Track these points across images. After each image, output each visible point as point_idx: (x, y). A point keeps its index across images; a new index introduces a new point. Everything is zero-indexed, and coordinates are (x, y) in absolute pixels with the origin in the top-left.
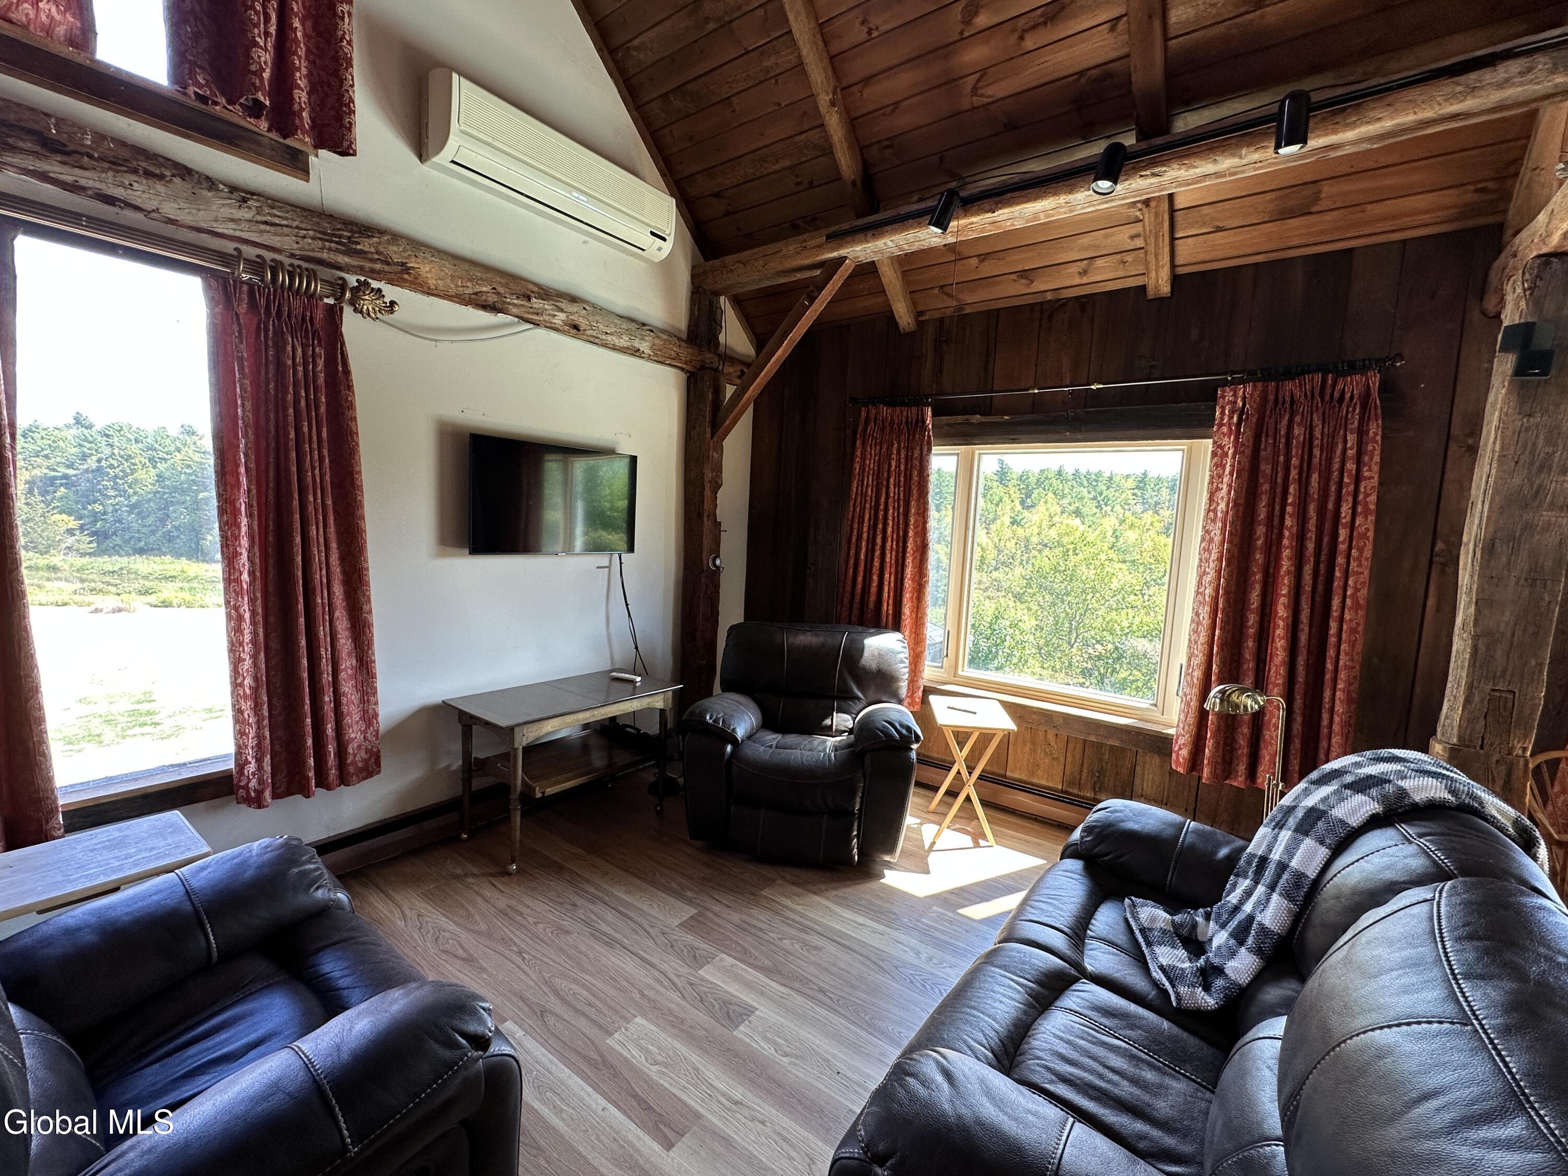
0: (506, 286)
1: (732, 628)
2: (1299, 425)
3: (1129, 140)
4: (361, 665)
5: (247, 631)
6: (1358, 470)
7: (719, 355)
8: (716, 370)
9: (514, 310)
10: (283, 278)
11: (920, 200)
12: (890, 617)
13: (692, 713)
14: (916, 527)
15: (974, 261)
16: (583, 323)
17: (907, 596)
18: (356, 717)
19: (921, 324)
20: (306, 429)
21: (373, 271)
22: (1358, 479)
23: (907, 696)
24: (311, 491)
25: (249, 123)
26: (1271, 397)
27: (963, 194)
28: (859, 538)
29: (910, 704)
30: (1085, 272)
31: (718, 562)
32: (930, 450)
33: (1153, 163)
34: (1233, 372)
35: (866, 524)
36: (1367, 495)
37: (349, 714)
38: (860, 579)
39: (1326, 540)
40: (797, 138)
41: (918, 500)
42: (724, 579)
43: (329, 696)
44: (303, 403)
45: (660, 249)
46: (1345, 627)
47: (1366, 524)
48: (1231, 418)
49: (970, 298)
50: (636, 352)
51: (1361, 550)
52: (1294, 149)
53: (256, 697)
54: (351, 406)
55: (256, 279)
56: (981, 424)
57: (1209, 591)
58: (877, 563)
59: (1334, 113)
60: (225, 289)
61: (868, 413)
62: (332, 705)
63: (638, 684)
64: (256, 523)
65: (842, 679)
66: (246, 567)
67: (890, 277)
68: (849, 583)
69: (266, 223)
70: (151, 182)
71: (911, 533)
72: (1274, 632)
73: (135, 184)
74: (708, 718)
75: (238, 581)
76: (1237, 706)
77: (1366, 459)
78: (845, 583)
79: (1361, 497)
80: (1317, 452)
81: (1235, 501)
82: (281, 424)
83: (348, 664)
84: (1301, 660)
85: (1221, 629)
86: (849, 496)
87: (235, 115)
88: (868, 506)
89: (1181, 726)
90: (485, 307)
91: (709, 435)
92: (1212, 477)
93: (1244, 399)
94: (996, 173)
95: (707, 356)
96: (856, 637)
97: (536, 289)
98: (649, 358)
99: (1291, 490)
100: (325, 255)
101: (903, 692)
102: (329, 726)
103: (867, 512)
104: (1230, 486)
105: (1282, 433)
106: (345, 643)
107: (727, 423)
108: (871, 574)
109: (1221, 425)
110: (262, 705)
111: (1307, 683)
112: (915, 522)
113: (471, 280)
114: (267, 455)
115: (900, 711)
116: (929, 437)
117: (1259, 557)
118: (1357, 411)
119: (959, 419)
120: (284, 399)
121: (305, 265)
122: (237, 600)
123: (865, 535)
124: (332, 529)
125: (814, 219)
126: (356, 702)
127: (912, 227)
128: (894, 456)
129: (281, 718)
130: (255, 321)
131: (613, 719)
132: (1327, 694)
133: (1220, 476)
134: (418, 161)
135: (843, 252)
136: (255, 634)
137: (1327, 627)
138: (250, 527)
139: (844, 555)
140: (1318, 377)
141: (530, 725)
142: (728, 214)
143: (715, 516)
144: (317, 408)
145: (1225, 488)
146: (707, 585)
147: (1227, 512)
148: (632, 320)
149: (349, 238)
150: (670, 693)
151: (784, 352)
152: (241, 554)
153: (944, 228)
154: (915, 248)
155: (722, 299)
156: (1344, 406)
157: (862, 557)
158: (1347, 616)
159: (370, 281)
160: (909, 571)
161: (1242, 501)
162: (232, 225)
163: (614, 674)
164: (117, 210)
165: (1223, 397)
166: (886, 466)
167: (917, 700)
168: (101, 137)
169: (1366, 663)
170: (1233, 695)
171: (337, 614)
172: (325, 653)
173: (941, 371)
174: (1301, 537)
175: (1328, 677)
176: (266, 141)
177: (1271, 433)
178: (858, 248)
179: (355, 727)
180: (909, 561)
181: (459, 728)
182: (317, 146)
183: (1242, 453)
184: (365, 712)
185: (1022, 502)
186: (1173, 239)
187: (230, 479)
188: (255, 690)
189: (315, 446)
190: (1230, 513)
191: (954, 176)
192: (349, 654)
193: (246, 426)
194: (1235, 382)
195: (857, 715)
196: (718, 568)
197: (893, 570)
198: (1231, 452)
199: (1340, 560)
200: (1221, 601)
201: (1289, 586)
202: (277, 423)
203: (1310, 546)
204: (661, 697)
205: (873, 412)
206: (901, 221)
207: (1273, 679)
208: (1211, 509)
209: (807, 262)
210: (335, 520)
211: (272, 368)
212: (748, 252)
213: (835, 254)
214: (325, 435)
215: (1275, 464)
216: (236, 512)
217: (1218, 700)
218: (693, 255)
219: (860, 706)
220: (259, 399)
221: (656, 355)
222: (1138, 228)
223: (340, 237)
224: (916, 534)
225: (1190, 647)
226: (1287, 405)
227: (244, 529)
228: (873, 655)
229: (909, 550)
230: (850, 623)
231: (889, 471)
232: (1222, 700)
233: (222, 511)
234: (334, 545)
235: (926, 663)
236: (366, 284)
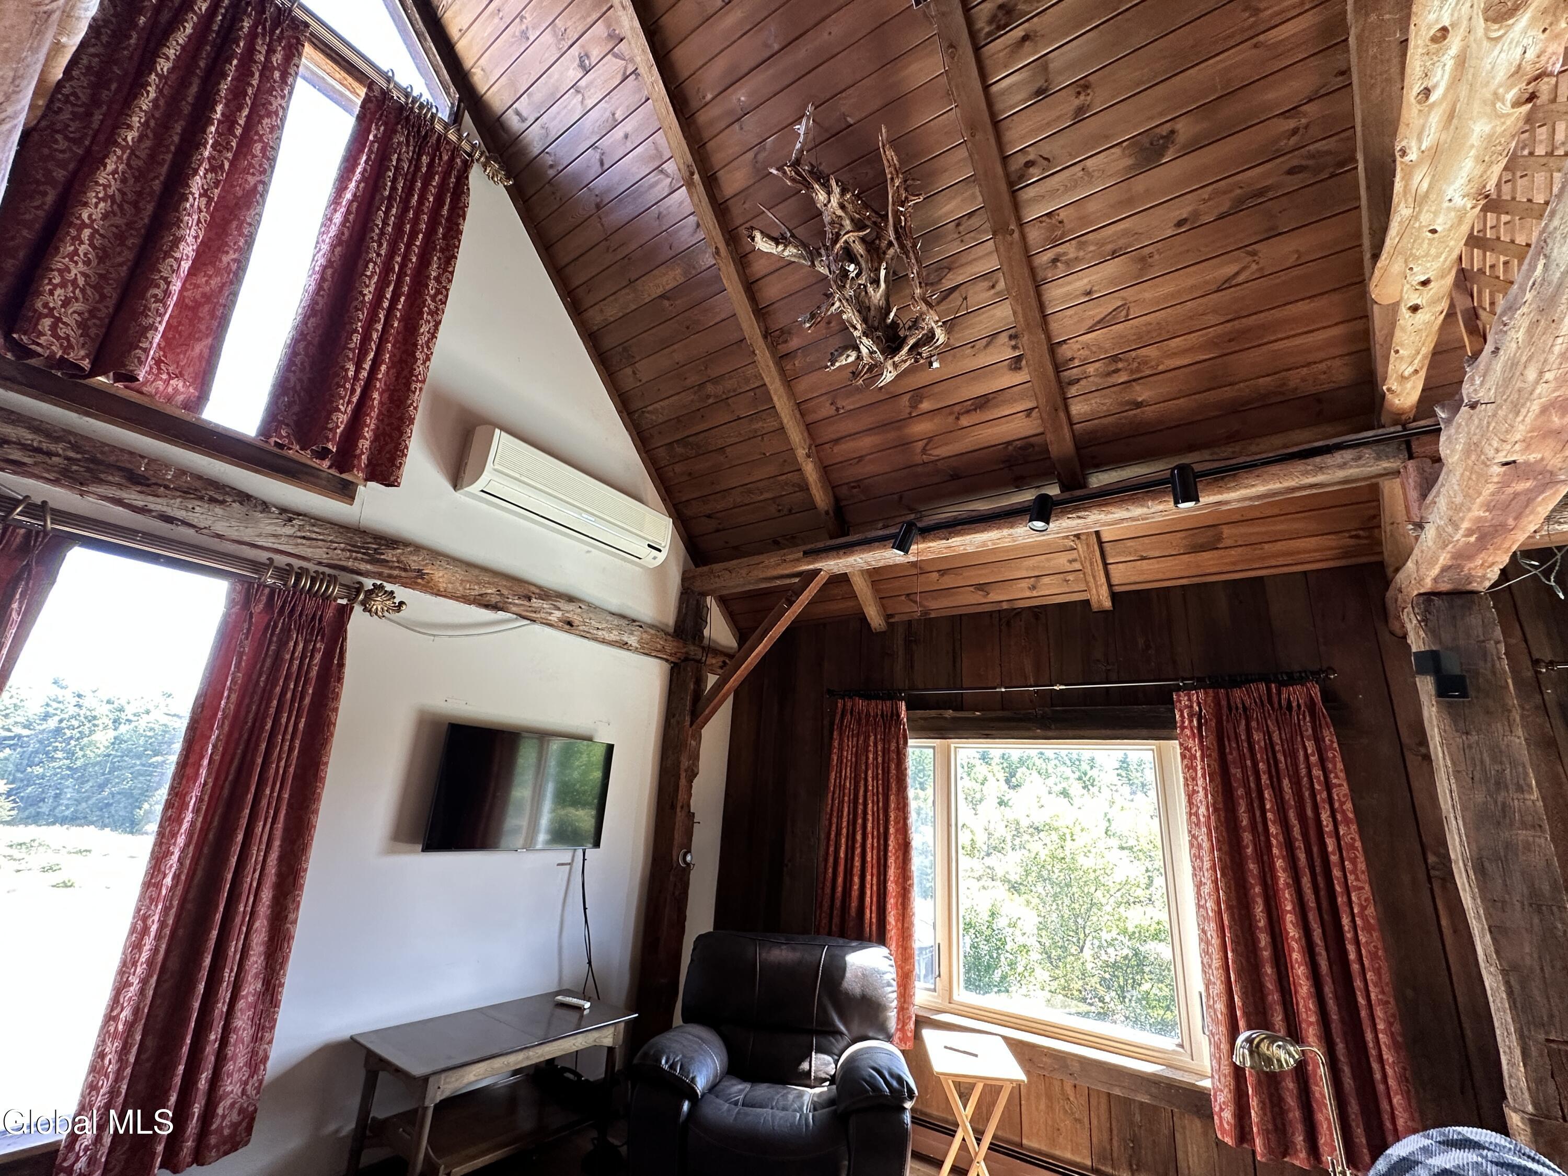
0: (510, 589)
1: (700, 938)
2: (1258, 729)
3: (1054, 491)
4: (267, 989)
5: (147, 947)
6: (1326, 777)
7: (703, 648)
8: (699, 661)
9: (514, 609)
10: (305, 583)
11: (885, 527)
12: (874, 928)
13: (646, 1054)
14: (897, 823)
15: (935, 575)
16: (576, 619)
17: (891, 901)
18: (241, 1061)
19: (891, 625)
20: (284, 720)
21: (390, 576)
22: (1328, 787)
23: (897, 1030)
24: (270, 783)
25: (315, 463)
26: (1224, 703)
27: (919, 525)
28: (838, 834)
29: (901, 1040)
30: (1034, 587)
31: (689, 858)
32: (906, 743)
33: (1077, 509)
34: (1183, 679)
35: (845, 819)
36: (1342, 804)
37: (235, 1056)
38: (840, 880)
39: (1315, 849)
40: (780, 478)
41: (898, 795)
42: (694, 877)
43: (216, 1033)
44: (289, 695)
45: (655, 558)
46: (1363, 951)
47: (1350, 833)
48: (1191, 721)
49: (933, 604)
50: (624, 645)
51: (1354, 861)
52: (1191, 504)
53: (128, 1036)
54: (337, 697)
55: (279, 583)
56: (954, 719)
57: (1210, 904)
58: (857, 863)
59: (1216, 480)
60: (248, 590)
61: (844, 705)
62: (217, 1045)
63: (586, 1012)
64: (200, 819)
65: (823, 1009)
66: (173, 870)
67: (861, 586)
68: (828, 884)
69: (304, 538)
70: (211, 506)
71: (892, 830)
72: (1290, 956)
73: (197, 509)
74: (663, 1062)
75: (159, 886)
76: (1269, 1061)
77: (1330, 766)
78: (824, 883)
79: (1337, 805)
80: (1281, 757)
81: (1214, 805)
82: (260, 715)
83: (252, 987)
84: (1328, 990)
85: (1233, 951)
86: (827, 787)
87: (305, 457)
88: (846, 799)
89: (1217, 1077)
90: (487, 606)
91: (688, 723)
92: (1186, 779)
93: (1199, 704)
94: (947, 509)
95: (692, 648)
96: (837, 952)
97: (537, 591)
98: (636, 650)
99: (1266, 796)
100: (350, 564)
101: (892, 1025)
102: (204, 1076)
103: (846, 805)
104: (1205, 789)
105: (1243, 737)
106: (256, 961)
107: (707, 712)
108: (852, 875)
109: (1183, 728)
110: (131, 1046)
111: (1342, 1020)
112: (896, 818)
113: (479, 584)
114: (237, 745)
115: (890, 1054)
116: (904, 730)
117: (1252, 866)
118: (1308, 719)
119: (933, 713)
120: (271, 691)
121: (328, 571)
122: (149, 908)
123: (844, 831)
124: (280, 825)
125: (793, 538)
126: (247, 1039)
127: (878, 548)
128: (871, 748)
129: (148, 1065)
130: (266, 620)
131: (551, 1062)
132: (1369, 1036)
133: (1194, 779)
134: (451, 489)
135: (818, 565)
136: (156, 951)
137: (1344, 953)
138: (193, 823)
139: (822, 852)
140: (1262, 687)
141: (450, 1073)
142: (718, 531)
143: (689, 806)
144: (302, 698)
145: (1201, 794)
146: (675, 885)
147: (1209, 817)
148: (623, 617)
149: (375, 549)
150: (623, 1025)
151: (765, 646)
152: (173, 853)
153: (907, 552)
154: (881, 564)
155: (709, 599)
156: (1294, 713)
157: (842, 855)
158: (1363, 939)
159: (385, 584)
160: (892, 872)
161: (1221, 806)
162: (272, 540)
163: (559, 998)
164: (173, 527)
165: (1180, 701)
166: (864, 758)
167: (909, 1034)
168: (182, 472)
169: (1400, 996)
170: (1262, 1045)
171: (257, 924)
172: (228, 975)
173: (912, 667)
174: (1289, 845)
175: (1363, 1013)
176: (324, 475)
177: (1232, 735)
178: (832, 563)
179: (236, 1076)
180: (891, 861)
181: (361, 1075)
182: (367, 480)
183: (1209, 756)
184: (254, 1053)
185: (1007, 781)
186: (1105, 565)
187: (189, 771)
188: (130, 1026)
189: (289, 737)
190: (1212, 818)
191: (912, 510)
192: (256, 976)
193: (224, 717)
194: (1187, 688)
195: (840, 1056)
196: (688, 865)
197: (875, 871)
198: (1198, 754)
199: (1336, 873)
200: (1225, 917)
201: (1292, 902)
202: (257, 714)
203: (1302, 856)
204: (611, 1030)
205: (849, 704)
206: (867, 543)
207: (1304, 1016)
208: (1192, 813)
209: (787, 572)
210: (287, 814)
211: (269, 662)
212: (735, 562)
213: (811, 567)
214: (301, 725)
215: (1244, 768)
216: (183, 806)
217: (1246, 1052)
218: (685, 562)
219: (843, 1044)
220: (247, 691)
221: (643, 648)
222: (1074, 555)
223: (368, 548)
224: (897, 831)
225: (1204, 972)
226: (1241, 711)
227: (185, 825)
228: (856, 976)
229: (890, 848)
230: (830, 934)
231: (867, 762)
232: (1251, 1053)
233: (169, 805)
234: (277, 843)
235: (917, 983)
236: (381, 587)
